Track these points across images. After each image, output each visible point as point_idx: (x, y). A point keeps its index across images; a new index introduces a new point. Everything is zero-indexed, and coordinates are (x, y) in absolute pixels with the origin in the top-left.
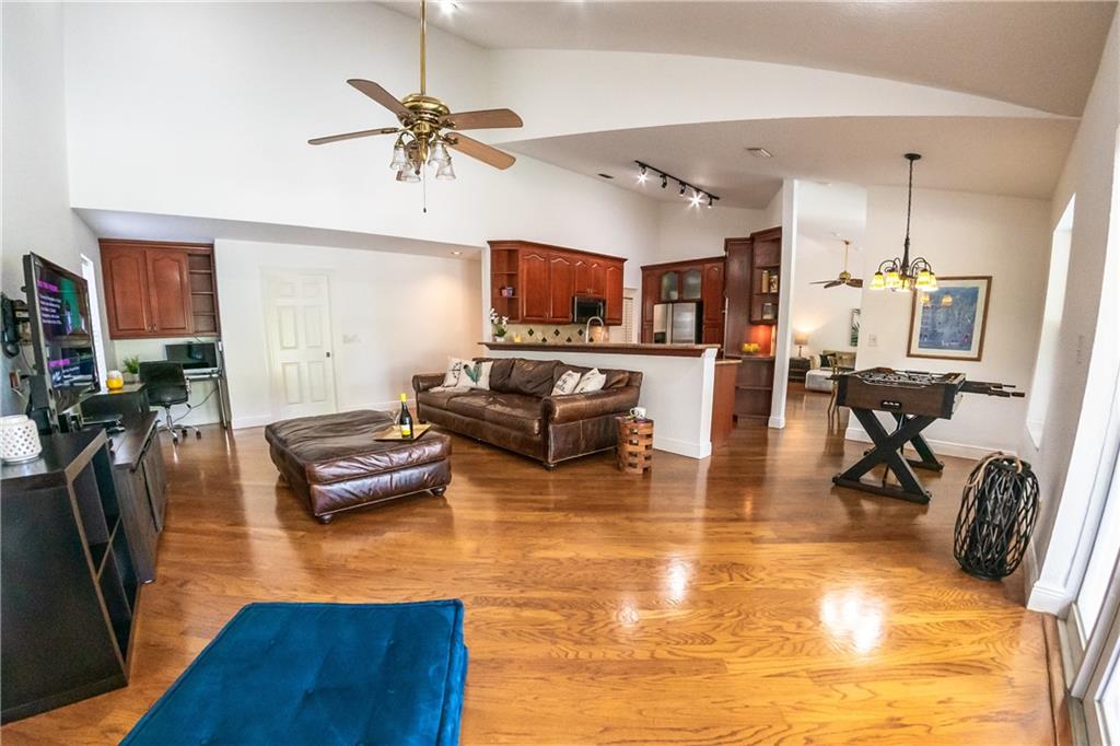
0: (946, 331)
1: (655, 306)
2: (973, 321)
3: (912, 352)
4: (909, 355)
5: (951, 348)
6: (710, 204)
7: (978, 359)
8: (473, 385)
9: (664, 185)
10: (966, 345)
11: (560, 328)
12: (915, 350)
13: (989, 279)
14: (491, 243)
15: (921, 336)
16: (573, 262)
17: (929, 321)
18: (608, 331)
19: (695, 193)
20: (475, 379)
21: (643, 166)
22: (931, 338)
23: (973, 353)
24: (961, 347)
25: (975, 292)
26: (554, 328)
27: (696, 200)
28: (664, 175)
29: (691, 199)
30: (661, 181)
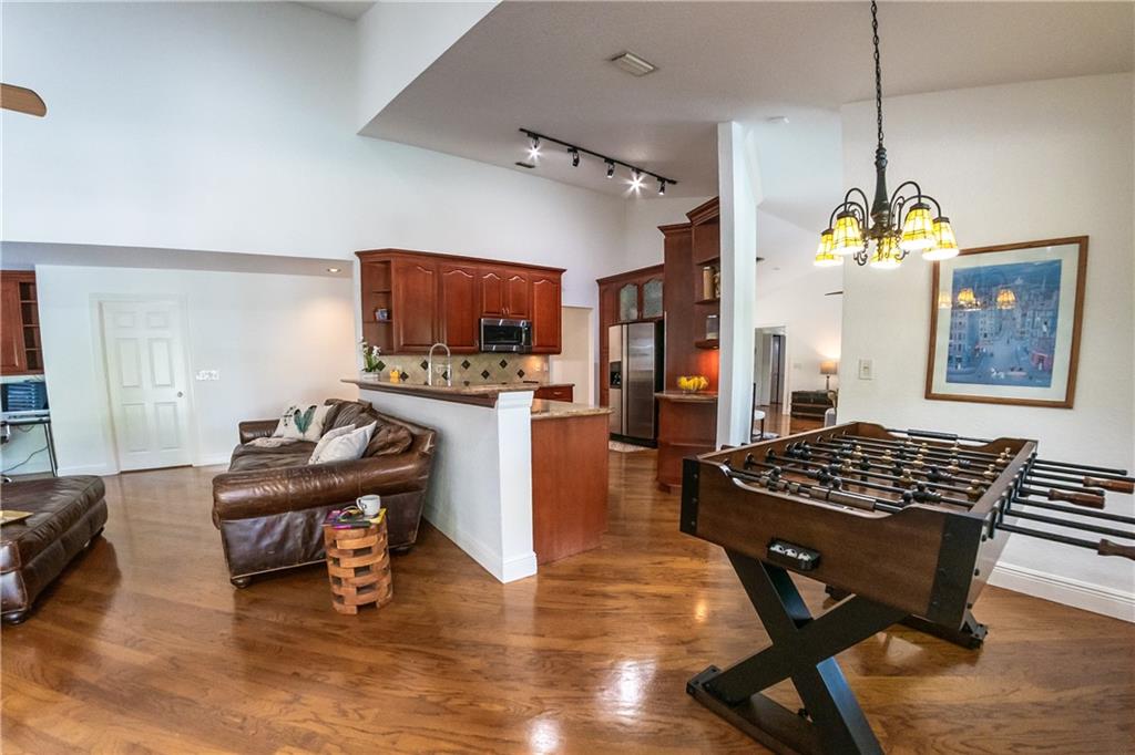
0: (999, 349)
1: (611, 329)
2: (1053, 328)
3: (934, 391)
4: (929, 395)
5: (1008, 382)
6: (662, 189)
7: (1068, 404)
8: (300, 436)
9: (576, 162)
10: (1042, 375)
11: (470, 359)
12: (941, 385)
13: (1082, 242)
14: (359, 254)
15: (950, 358)
16: (479, 274)
17: (965, 331)
18: (547, 361)
19: (634, 175)
20: (303, 429)
21: (535, 136)
22: (969, 362)
23: (1057, 391)
24: (1030, 381)
25: (1053, 270)
26: (461, 359)
27: (636, 184)
28: (574, 149)
29: (630, 182)
30: (570, 158)
